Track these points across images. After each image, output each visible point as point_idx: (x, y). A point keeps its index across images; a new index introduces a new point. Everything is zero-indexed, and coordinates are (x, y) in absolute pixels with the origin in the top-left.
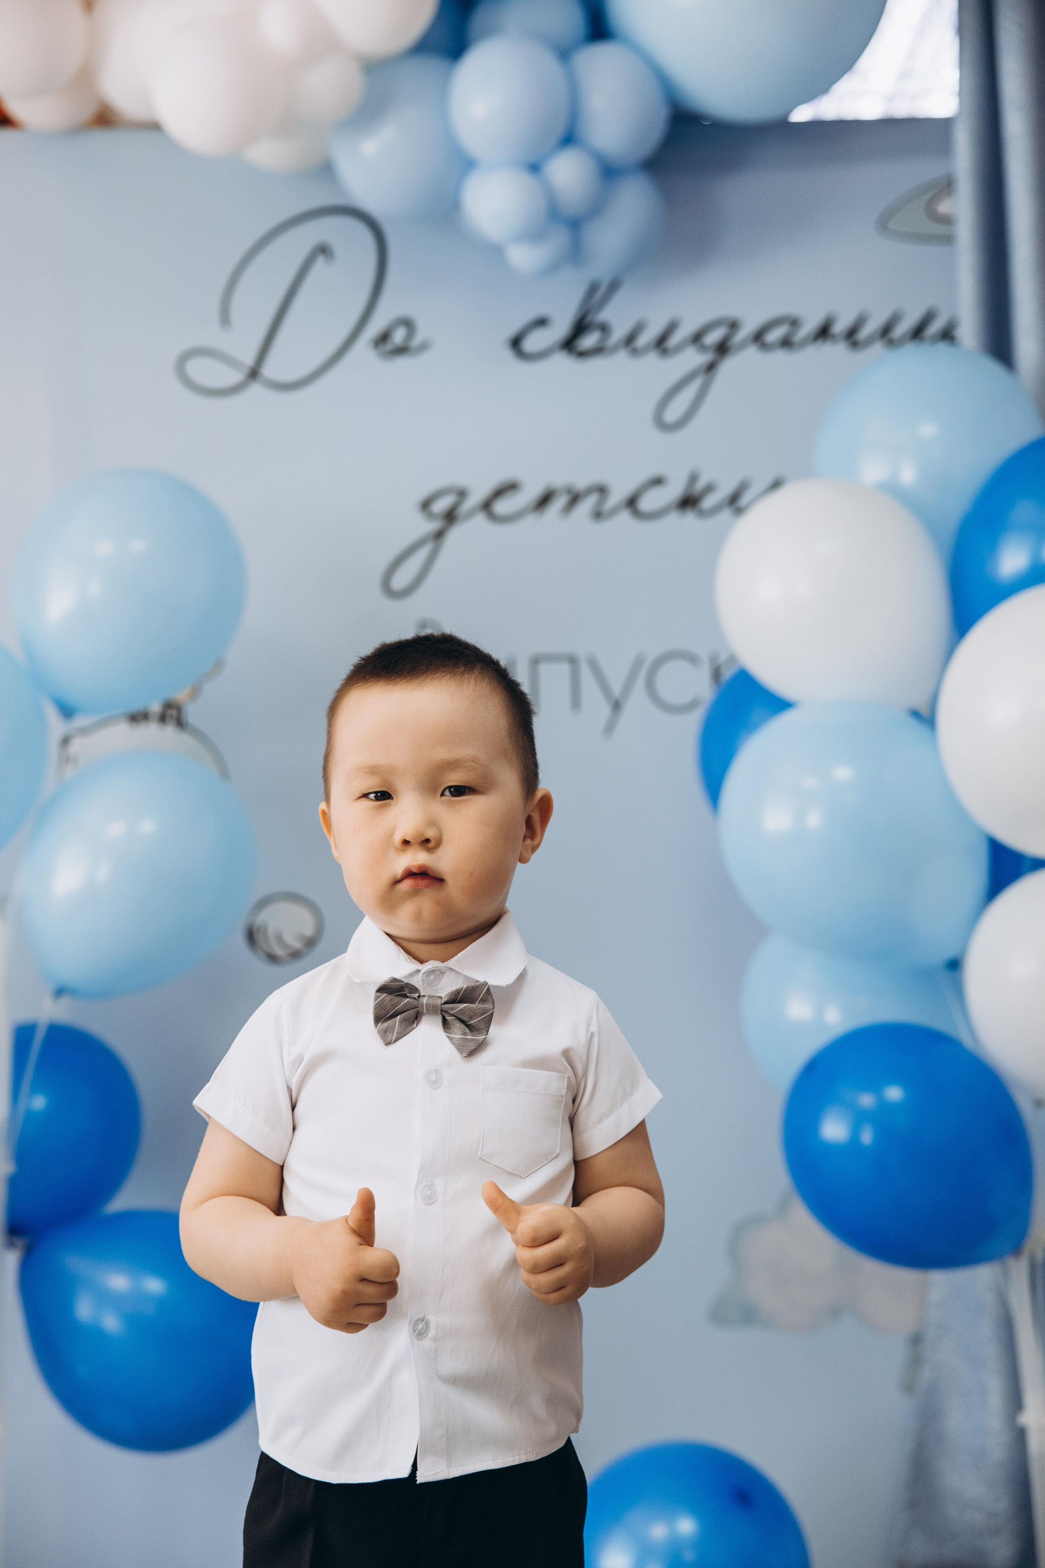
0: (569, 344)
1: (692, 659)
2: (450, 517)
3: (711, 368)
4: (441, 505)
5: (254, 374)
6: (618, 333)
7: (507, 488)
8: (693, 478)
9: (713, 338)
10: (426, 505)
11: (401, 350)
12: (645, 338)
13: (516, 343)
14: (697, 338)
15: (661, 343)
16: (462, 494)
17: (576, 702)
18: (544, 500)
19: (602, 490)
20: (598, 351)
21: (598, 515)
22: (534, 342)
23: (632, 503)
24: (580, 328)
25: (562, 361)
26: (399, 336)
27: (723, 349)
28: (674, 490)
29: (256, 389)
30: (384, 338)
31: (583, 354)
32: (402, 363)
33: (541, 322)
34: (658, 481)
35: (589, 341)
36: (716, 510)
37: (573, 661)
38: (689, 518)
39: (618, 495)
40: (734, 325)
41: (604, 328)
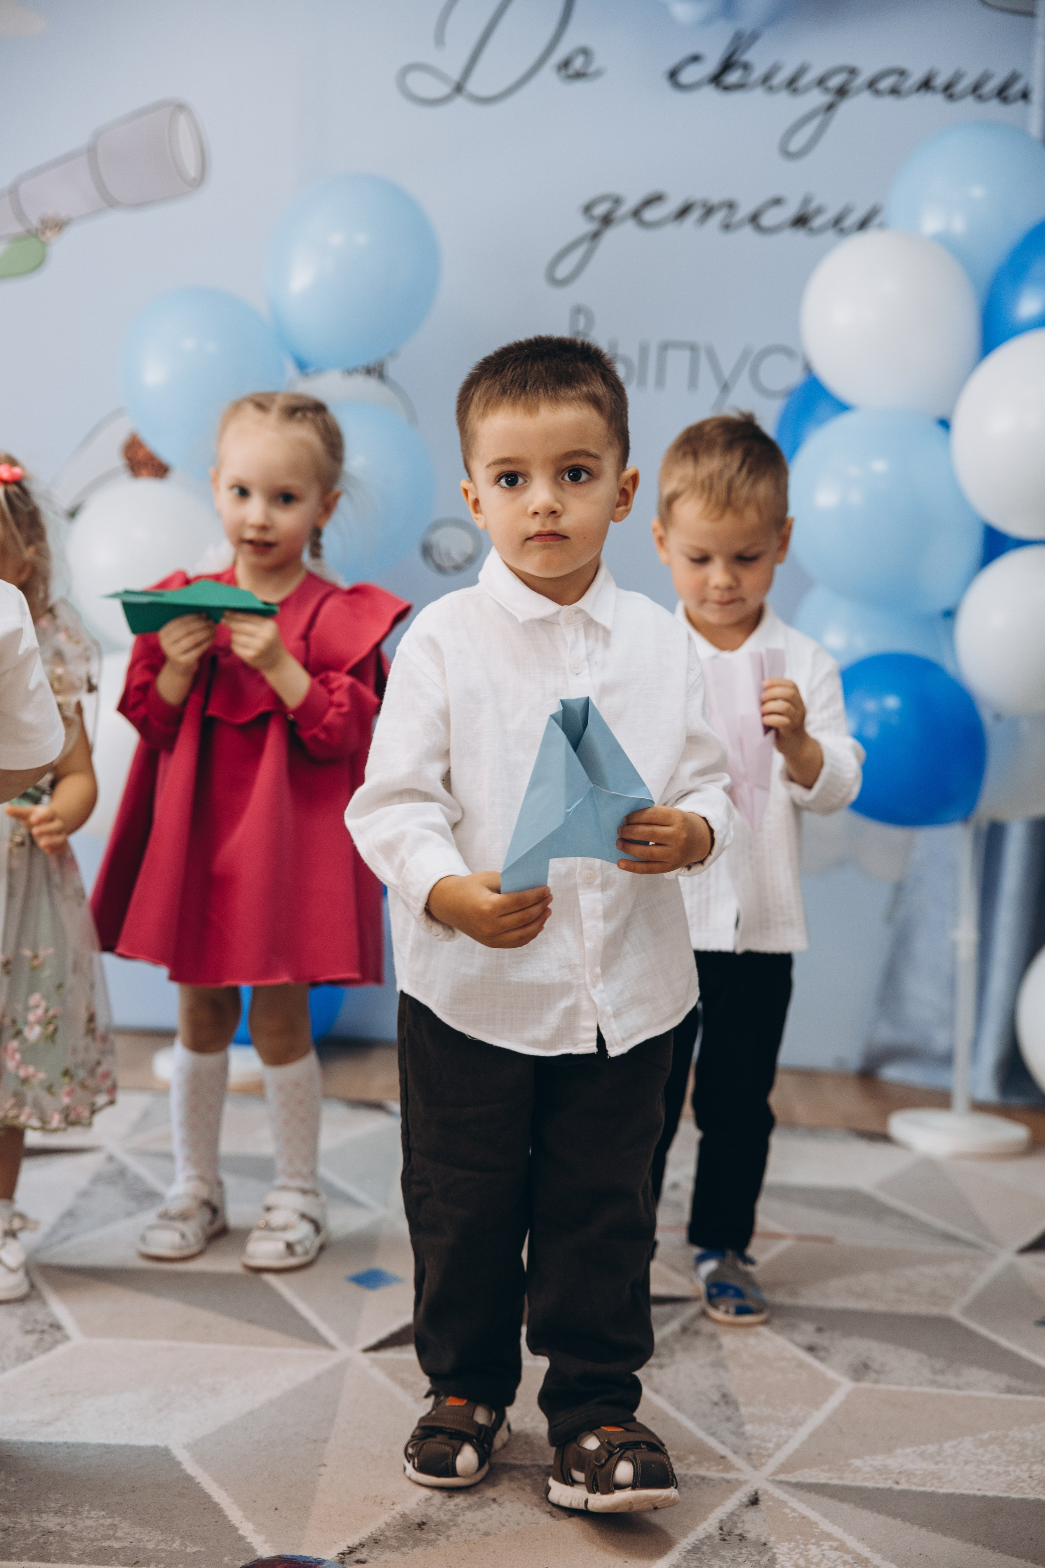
0: (716, 79)
1: (789, 353)
2: (607, 220)
3: (830, 107)
4: (600, 210)
5: (459, 88)
6: (758, 71)
7: (655, 199)
8: (807, 201)
9: (835, 82)
10: (588, 209)
11: (579, 75)
12: (780, 78)
13: (673, 75)
14: (821, 82)
15: (792, 84)
16: (617, 201)
17: (693, 382)
18: (684, 211)
19: (731, 206)
20: (740, 86)
21: (727, 227)
22: (688, 76)
23: (754, 219)
24: (727, 65)
25: (710, 93)
26: (578, 63)
27: (842, 92)
28: (790, 211)
29: (460, 102)
30: (566, 64)
31: (726, 88)
32: (579, 86)
33: (695, 59)
34: (777, 201)
35: (733, 77)
36: (822, 229)
37: (693, 348)
38: (799, 236)
39: (745, 210)
40: (853, 72)
41: (746, 67)
